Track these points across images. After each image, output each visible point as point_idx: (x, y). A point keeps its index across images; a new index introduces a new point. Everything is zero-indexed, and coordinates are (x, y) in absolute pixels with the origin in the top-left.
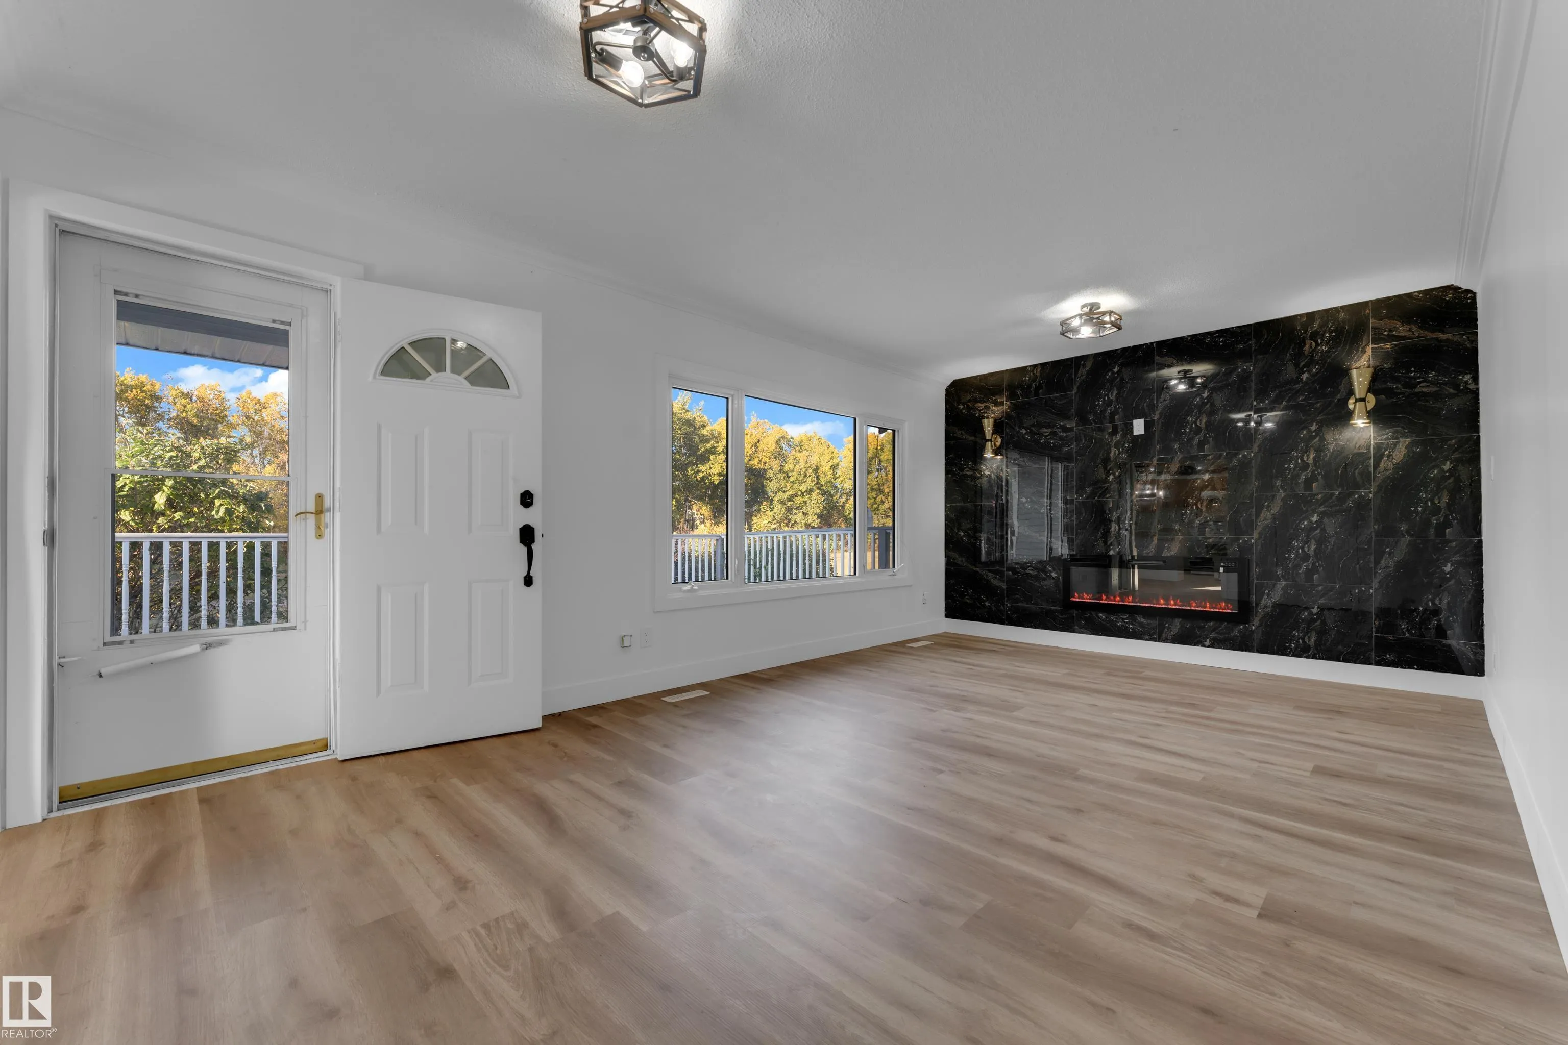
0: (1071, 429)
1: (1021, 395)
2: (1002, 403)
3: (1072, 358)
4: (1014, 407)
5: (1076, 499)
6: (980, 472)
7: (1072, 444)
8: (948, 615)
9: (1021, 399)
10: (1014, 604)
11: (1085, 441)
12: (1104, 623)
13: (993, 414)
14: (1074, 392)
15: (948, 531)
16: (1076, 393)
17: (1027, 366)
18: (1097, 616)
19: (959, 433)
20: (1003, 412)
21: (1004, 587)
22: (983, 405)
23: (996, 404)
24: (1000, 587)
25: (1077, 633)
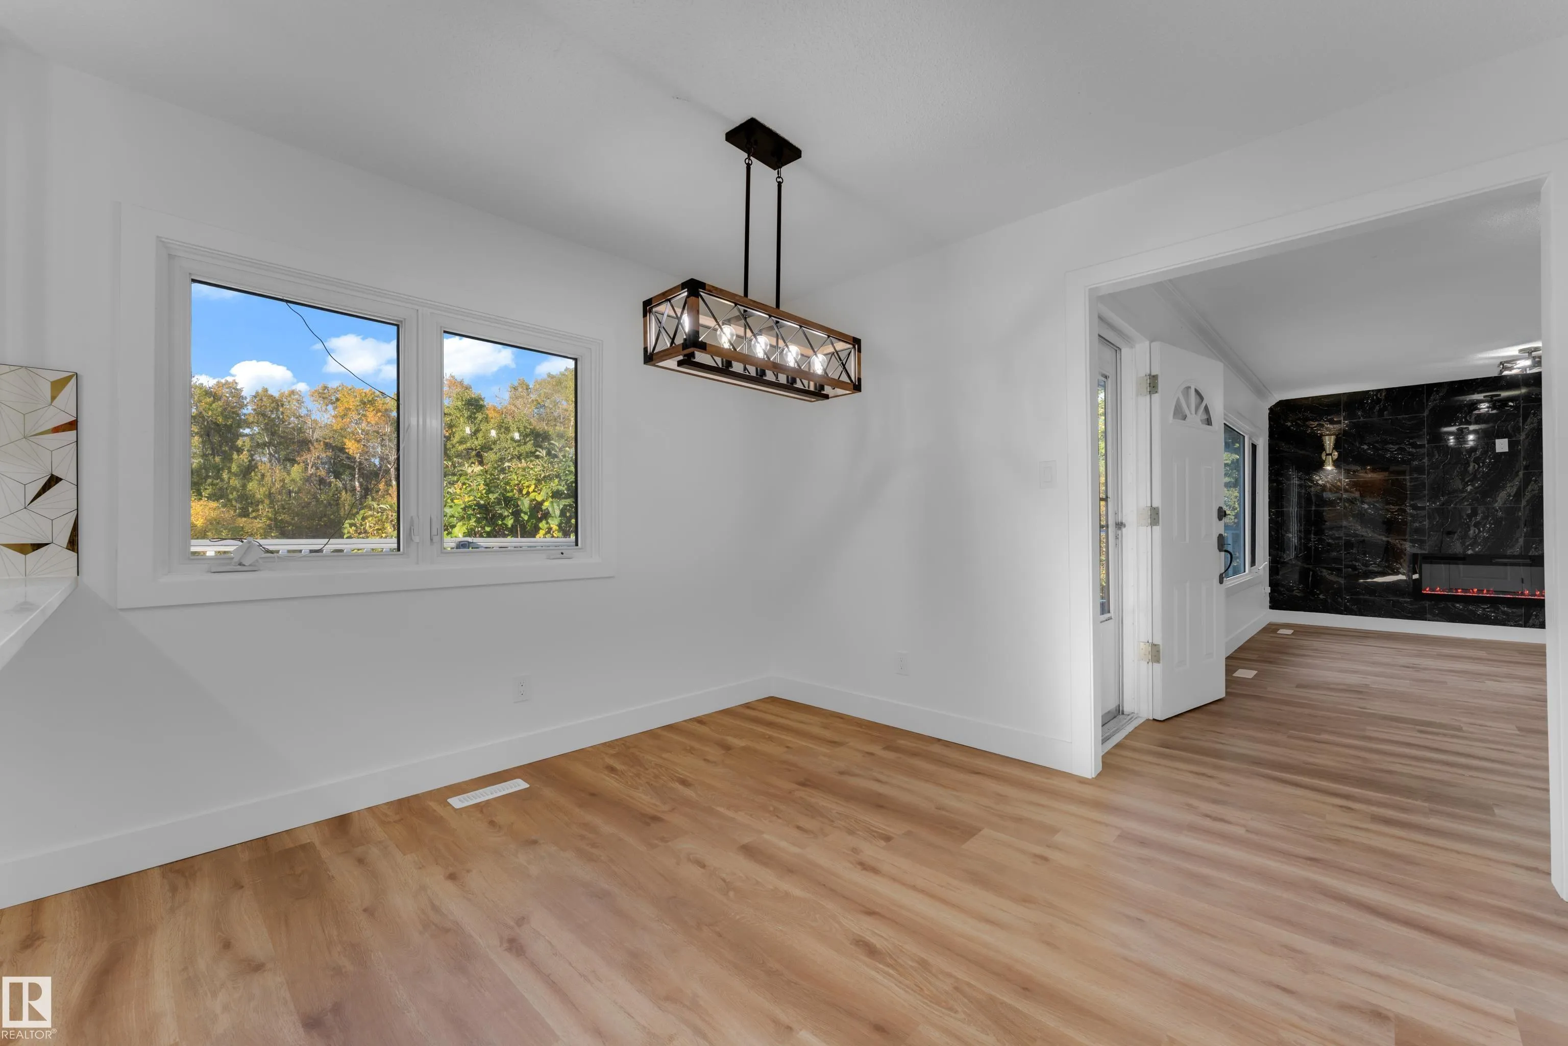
0: (1422, 446)
1: (1362, 416)
2: (1339, 422)
3: (1424, 385)
4: (1353, 425)
5: (1428, 506)
6: (1312, 481)
7: (1424, 458)
8: (1271, 608)
9: (1362, 419)
10: (1353, 597)
11: (1439, 456)
12: (1461, 612)
13: (1327, 431)
14: (1425, 414)
15: (1273, 533)
16: (1428, 416)
17: (1370, 391)
18: (1454, 606)
19: (1284, 446)
20: (1340, 429)
21: (1343, 582)
22: (1316, 423)
23: (1332, 422)
24: (1337, 582)
25: (1429, 621)
